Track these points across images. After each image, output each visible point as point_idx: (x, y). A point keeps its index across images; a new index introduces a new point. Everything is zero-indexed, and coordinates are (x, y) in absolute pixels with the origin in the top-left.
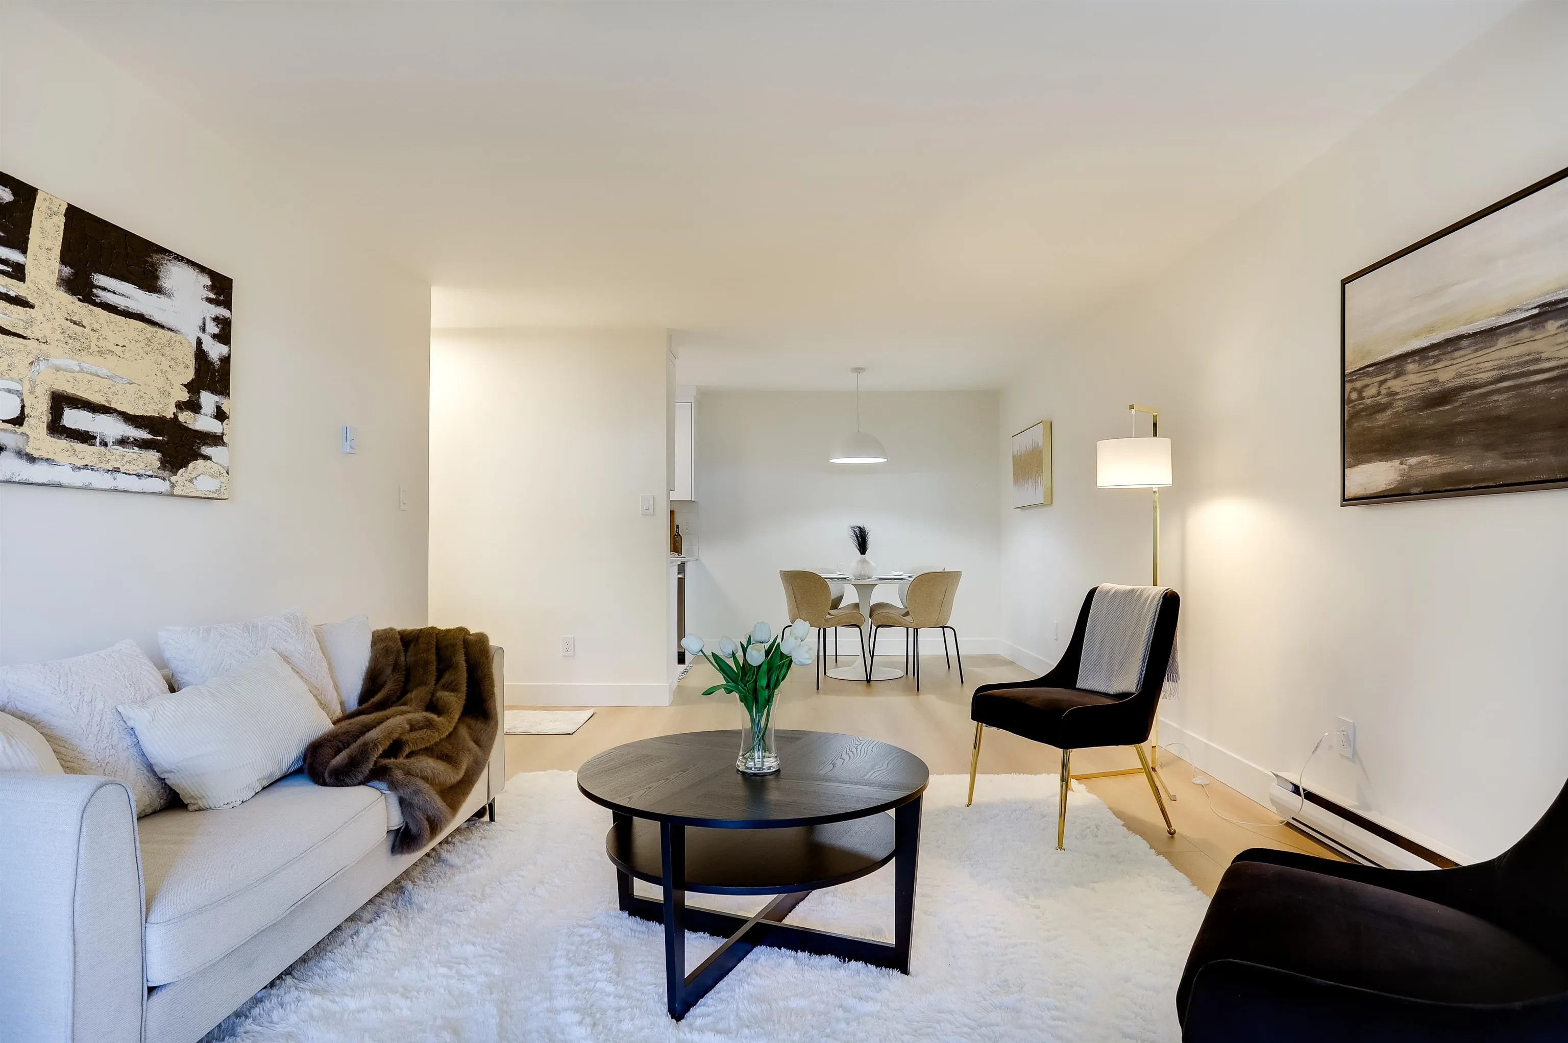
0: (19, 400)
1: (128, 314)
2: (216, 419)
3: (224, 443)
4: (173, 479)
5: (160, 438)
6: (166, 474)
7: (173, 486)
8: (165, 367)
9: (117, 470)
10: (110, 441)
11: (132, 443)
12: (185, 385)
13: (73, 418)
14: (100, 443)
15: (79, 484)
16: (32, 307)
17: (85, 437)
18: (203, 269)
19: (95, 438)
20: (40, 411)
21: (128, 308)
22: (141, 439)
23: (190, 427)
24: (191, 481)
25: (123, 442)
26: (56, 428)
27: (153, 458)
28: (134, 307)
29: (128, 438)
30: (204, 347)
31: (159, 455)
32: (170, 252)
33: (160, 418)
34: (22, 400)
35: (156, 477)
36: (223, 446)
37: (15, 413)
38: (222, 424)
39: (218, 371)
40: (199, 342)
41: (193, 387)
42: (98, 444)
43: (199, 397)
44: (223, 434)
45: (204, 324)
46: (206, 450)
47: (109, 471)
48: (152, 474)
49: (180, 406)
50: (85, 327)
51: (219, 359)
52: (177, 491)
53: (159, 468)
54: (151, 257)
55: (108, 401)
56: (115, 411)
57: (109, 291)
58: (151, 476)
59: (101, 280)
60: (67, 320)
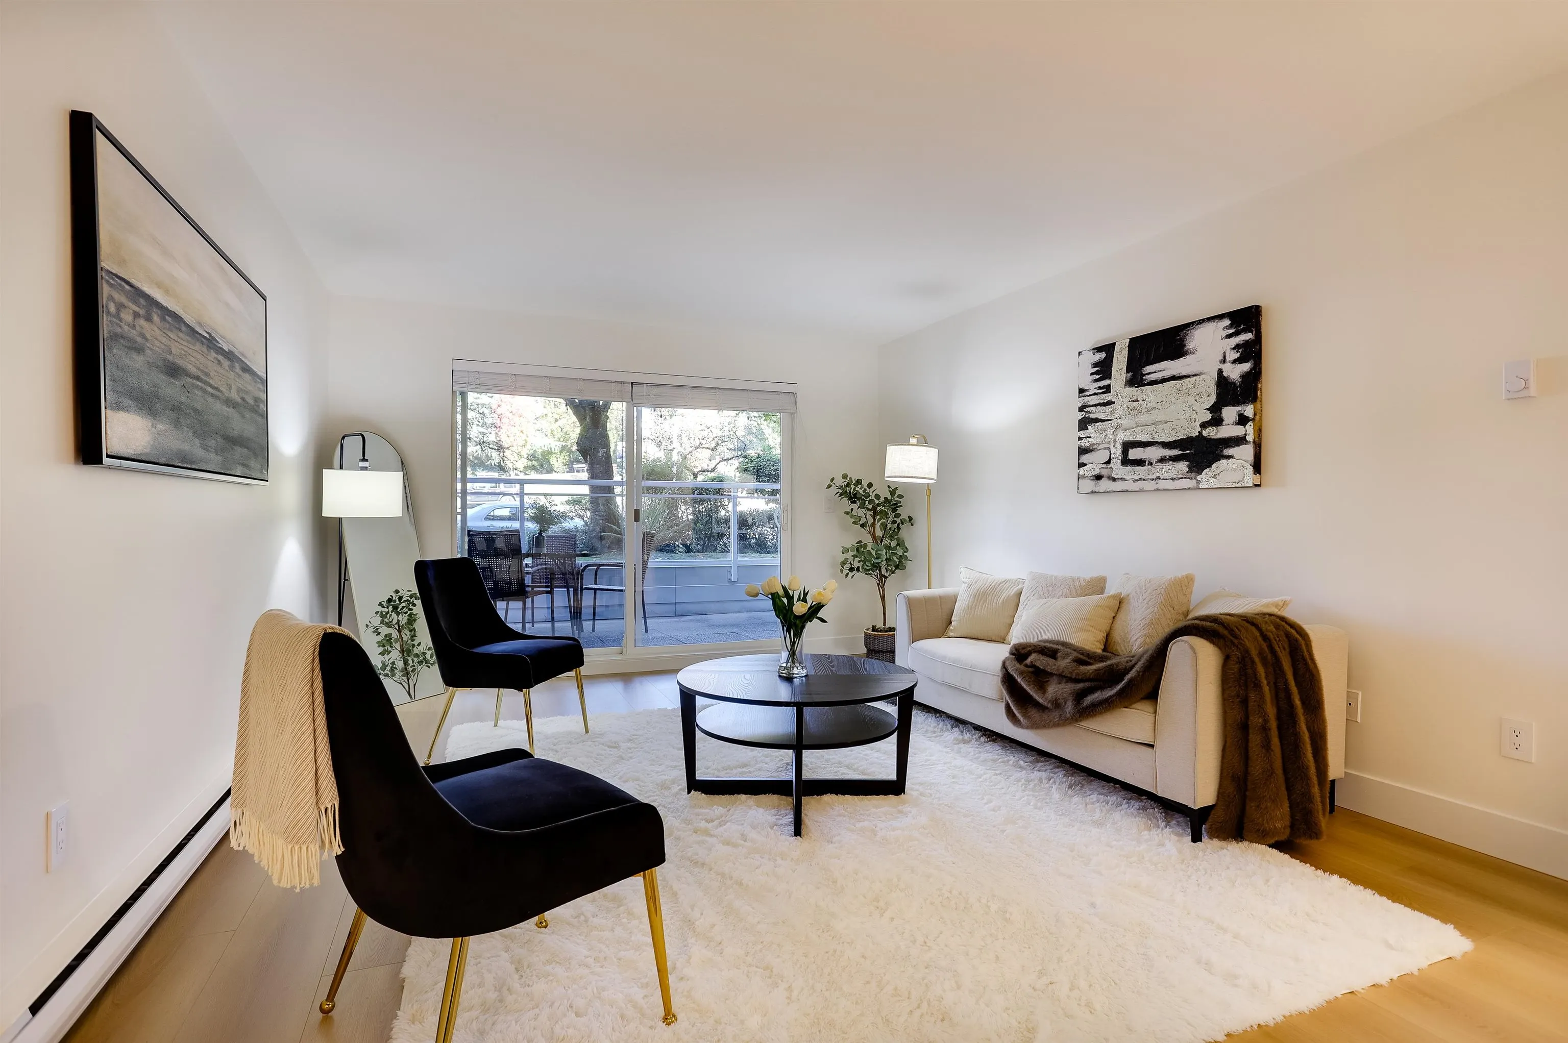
0: (1109, 452)
1: (1164, 381)
2: (1238, 425)
3: (1247, 441)
4: (1199, 478)
5: (1189, 452)
6: (1193, 475)
7: (1198, 482)
8: (1192, 401)
9: (1158, 478)
10: (1154, 461)
11: (1168, 459)
12: (1207, 409)
13: (1134, 454)
14: (1148, 464)
15: (1138, 489)
16: (1113, 403)
17: (1139, 463)
18: (1221, 317)
19: (1145, 461)
20: (1117, 452)
21: (1164, 376)
22: (1174, 455)
23: (1213, 437)
24: (1214, 477)
25: (1162, 460)
26: (1126, 462)
27: (1183, 466)
28: (1167, 374)
29: (1165, 457)
30: (1225, 374)
31: (1187, 463)
32: (1193, 323)
33: (1187, 438)
34: (1110, 451)
35: (1185, 478)
36: (1246, 444)
37: (1107, 458)
38: (1244, 427)
39: (1240, 386)
40: (1220, 372)
41: (1215, 409)
42: (1147, 465)
43: (1221, 413)
44: (1246, 435)
45: (1225, 357)
46: (1228, 452)
47: (1153, 479)
48: (1182, 476)
49: (1204, 425)
50: (1139, 401)
51: (1240, 377)
52: (1203, 485)
53: (1187, 472)
54: (1180, 335)
55: (1153, 438)
56: (1157, 442)
57: (1153, 373)
58: (1182, 478)
59: (1148, 369)
60: (1130, 401)
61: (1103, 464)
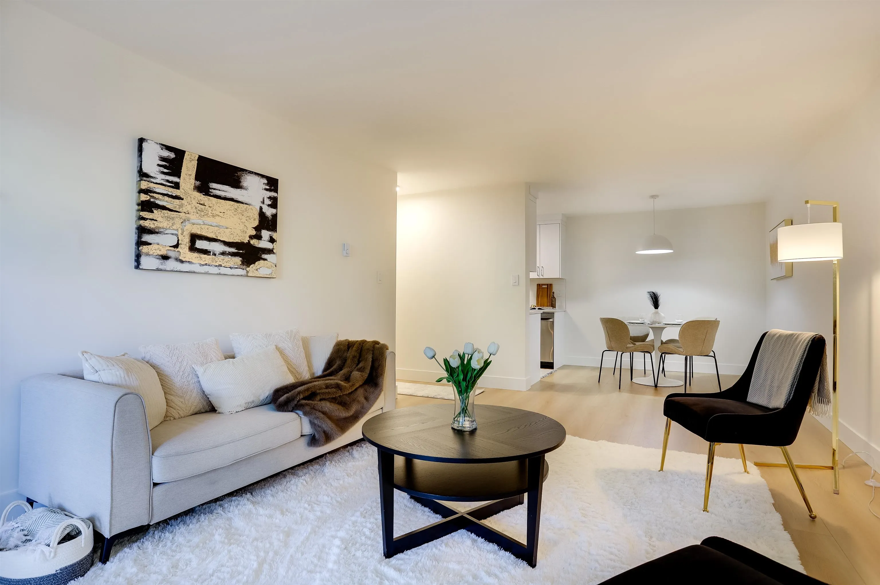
0: (176, 238)
1: (225, 199)
2: (270, 242)
3: (274, 253)
4: (248, 269)
5: (242, 251)
6: (244, 267)
7: (248, 272)
8: (244, 220)
9: (221, 266)
10: (217, 253)
11: (228, 254)
12: (254, 228)
13: (200, 244)
14: (213, 254)
15: (203, 272)
16: (183, 199)
17: (206, 252)
18: (263, 176)
19: (210, 252)
20: (185, 241)
21: (226, 196)
22: (232, 252)
23: (256, 246)
24: (257, 270)
25: (223, 253)
26: (193, 248)
27: (238, 260)
28: (229, 195)
29: (226, 252)
30: (264, 210)
31: (241, 259)
32: (246, 170)
33: (241, 242)
34: (178, 238)
35: (239, 268)
36: (273, 254)
37: (175, 243)
38: (273, 244)
39: (271, 221)
40: (261, 208)
41: (258, 229)
42: (211, 254)
43: (261, 233)
44: (273, 249)
45: (264, 200)
46: (264, 256)
47: (217, 266)
48: (237, 267)
49: (251, 237)
50: (206, 206)
51: (271, 215)
52: (249, 274)
53: (240, 265)
54: (237, 174)
55: (216, 236)
56: (220, 240)
57: (217, 190)
58: (237, 268)
59: (213, 185)
60: (198, 203)
61: (170, 247)
